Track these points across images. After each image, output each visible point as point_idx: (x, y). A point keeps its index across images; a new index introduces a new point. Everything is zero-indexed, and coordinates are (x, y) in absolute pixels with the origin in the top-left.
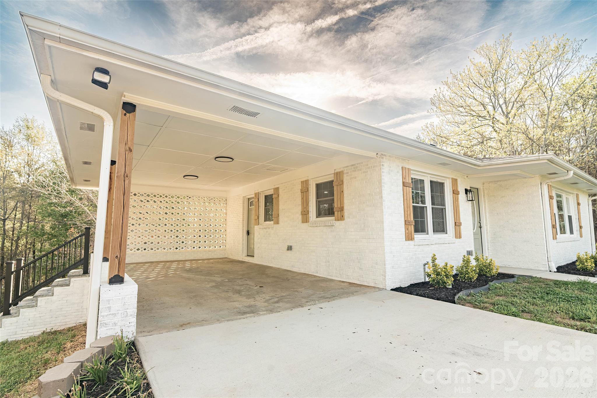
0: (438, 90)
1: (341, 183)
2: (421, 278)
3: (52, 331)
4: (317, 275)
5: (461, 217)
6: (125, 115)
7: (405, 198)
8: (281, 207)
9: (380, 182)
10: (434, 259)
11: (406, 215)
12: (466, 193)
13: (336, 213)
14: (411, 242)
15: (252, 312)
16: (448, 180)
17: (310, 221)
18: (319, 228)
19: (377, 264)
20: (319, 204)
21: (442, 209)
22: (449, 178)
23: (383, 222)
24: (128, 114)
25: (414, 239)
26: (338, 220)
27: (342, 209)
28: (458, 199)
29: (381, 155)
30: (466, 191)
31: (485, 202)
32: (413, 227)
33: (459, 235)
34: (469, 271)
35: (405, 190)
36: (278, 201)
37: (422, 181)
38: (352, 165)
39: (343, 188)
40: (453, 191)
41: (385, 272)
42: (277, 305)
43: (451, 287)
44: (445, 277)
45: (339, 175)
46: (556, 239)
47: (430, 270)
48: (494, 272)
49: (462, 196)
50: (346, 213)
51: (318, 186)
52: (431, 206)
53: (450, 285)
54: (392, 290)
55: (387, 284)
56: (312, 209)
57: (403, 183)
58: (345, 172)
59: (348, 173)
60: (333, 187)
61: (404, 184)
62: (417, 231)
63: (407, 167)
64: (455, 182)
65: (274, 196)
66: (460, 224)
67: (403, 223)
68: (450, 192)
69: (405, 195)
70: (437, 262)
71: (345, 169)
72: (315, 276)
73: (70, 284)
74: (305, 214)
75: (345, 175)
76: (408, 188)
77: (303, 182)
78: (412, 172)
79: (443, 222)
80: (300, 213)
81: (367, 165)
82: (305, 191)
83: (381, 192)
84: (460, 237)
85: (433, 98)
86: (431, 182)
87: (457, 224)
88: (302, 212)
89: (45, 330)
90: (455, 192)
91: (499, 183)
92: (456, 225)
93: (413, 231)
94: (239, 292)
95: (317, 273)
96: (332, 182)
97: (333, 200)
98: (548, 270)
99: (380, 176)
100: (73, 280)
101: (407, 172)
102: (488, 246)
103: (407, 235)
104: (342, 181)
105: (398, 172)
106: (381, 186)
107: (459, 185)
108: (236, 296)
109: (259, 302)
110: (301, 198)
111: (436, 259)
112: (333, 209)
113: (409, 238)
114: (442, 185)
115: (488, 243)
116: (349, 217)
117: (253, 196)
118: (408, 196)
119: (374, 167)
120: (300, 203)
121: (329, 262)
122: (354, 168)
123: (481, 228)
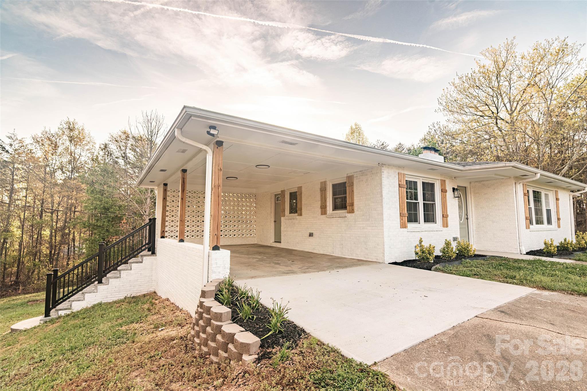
0: (446, 90)
1: (352, 185)
2: (413, 257)
3: (132, 296)
4: (333, 255)
5: (448, 210)
6: (217, 148)
7: (401, 196)
8: (303, 202)
9: (381, 184)
10: (421, 241)
11: (401, 209)
12: (454, 191)
13: (348, 207)
14: (404, 229)
15: (292, 273)
16: (438, 181)
17: (328, 214)
18: (335, 219)
19: (378, 245)
20: (334, 200)
21: (433, 204)
22: (438, 180)
23: (382, 214)
24: (219, 147)
25: (407, 227)
26: (349, 212)
27: (352, 205)
28: (446, 196)
29: (381, 165)
30: (454, 189)
31: (471, 198)
32: (406, 218)
33: (446, 225)
34: (449, 251)
35: (400, 190)
36: (301, 198)
37: (415, 183)
38: (361, 171)
39: (353, 188)
40: (442, 190)
41: (384, 251)
42: (307, 270)
43: (432, 261)
44: (428, 254)
45: (350, 178)
46: (529, 228)
47: (418, 249)
48: (471, 253)
49: (450, 194)
50: (356, 208)
51: (334, 186)
52: (422, 202)
53: (432, 260)
54: (389, 263)
55: (385, 259)
56: (330, 204)
57: (399, 184)
58: (355, 176)
59: (357, 177)
60: (346, 187)
61: (400, 186)
62: (410, 220)
63: (403, 172)
64: (443, 183)
65: (297, 193)
66: (447, 216)
67: (399, 215)
68: (439, 190)
69: (400, 194)
70: (423, 244)
71: (355, 174)
72: (332, 256)
73: (142, 261)
74: (323, 208)
75: (355, 179)
76: (403, 188)
77: (321, 183)
78: (406, 176)
79: (433, 214)
80: (319, 206)
81: (372, 171)
82: (323, 190)
83: (381, 192)
84: (447, 226)
85: (441, 98)
86: (423, 183)
87: (445, 216)
88: (321, 206)
89: (126, 295)
90: (444, 191)
91: (482, 183)
92: (443, 217)
93: (406, 221)
94: (279, 264)
95: (333, 253)
96: (345, 183)
97: (346, 197)
98: (519, 252)
99: (381, 179)
100: (144, 258)
101: (402, 176)
102: (473, 234)
103: (401, 224)
104: (353, 183)
105: (395, 177)
106: (382, 188)
107: (447, 185)
108: (277, 266)
109: (295, 268)
110: (320, 195)
111: (422, 241)
112: (345, 204)
113: (403, 226)
114: (433, 185)
115: (473, 231)
116: (358, 210)
117: (280, 193)
118: (403, 194)
119: (377, 173)
120: (320, 199)
121: (342, 244)
122: (362, 173)
123: (467, 219)
